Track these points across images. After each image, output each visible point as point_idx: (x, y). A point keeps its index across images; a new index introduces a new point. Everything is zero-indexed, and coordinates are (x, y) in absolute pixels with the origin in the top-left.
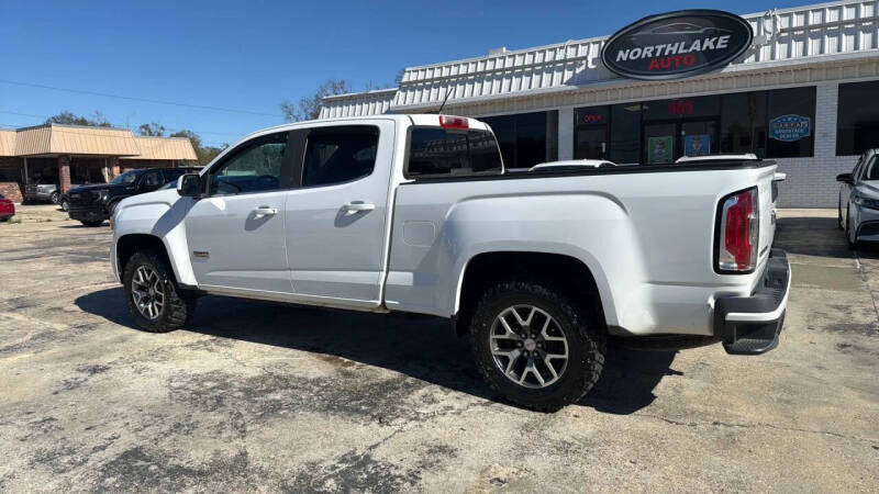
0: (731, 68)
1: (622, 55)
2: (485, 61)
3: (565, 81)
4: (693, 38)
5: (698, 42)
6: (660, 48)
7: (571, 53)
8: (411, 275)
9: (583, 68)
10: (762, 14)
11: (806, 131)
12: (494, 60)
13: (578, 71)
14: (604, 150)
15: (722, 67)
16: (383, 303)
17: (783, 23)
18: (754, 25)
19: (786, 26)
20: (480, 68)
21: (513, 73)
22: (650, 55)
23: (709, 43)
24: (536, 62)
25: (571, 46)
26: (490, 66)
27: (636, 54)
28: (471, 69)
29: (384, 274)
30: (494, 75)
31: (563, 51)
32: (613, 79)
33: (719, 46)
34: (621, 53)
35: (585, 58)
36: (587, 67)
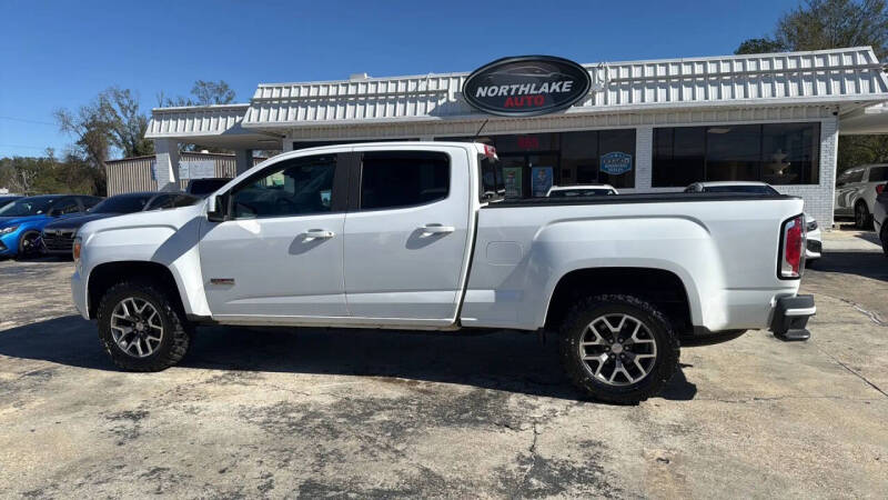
0: (573, 110)
1: (481, 92)
2: (347, 85)
3: (428, 111)
4: (543, 81)
5: (546, 85)
6: (514, 87)
7: (432, 86)
8: (492, 292)
9: (444, 100)
10: (595, 65)
11: (629, 166)
12: (357, 84)
13: (440, 103)
15: (566, 108)
16: (458, 320)
17: (612, 74)
18: (590, 73)
19: (615, 77)
20: (342, 91)
21: (376, 99)
22: (505, 94)
23: (555, 87)
24: (399, 91)
25: (433, 79)
26: (352, 90)
27: (493, 91)
28: (332, 91)
29: (461, 293)
30: (356, 100)
31: (425, 83)
32: (472, 113)
33: (564, 90)
34: (480, 89)
35: (446, 91)
36: (448, 100)
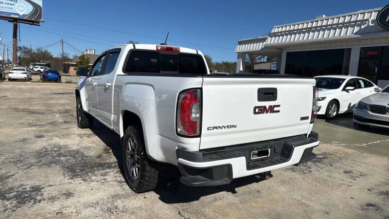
2: (313, 22)
3: (354, 32)
7: (360, 17)
9: (366, 25)
12: (318, 21)
13: (363, 27)
14: (376, 72)
20: (310, 25)
21: (326, 28)
24: (340, 22)
25: (361, 14)
26: (315, 24)
28: (305, 26)
29: (113, 115)
30: (316, 29)
31: (356, 16)
32: (383, 31)
35: (368, 20)
36: (368, 25)
